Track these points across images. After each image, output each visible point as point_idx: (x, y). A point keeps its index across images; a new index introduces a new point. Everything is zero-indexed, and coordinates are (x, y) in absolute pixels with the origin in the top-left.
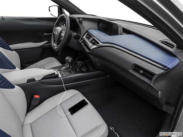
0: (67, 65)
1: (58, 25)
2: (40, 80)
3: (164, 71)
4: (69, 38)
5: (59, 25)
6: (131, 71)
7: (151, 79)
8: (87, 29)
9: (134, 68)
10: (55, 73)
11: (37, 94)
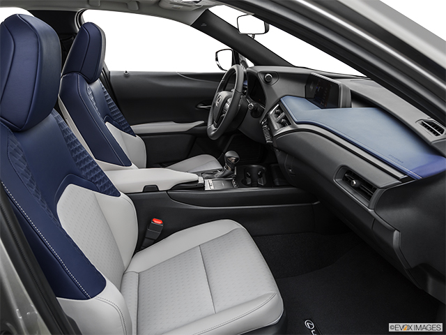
0: (227, 168)
1: (223, 88)
2: (167, 191)
3: (398, 181)
4: (239, 114)
5: (227, 88)
6: (338, 182)
7: (368, 197)
8: (279, 97)
9: (345, 176)
10: (198, 181)
11: (158, 218)
